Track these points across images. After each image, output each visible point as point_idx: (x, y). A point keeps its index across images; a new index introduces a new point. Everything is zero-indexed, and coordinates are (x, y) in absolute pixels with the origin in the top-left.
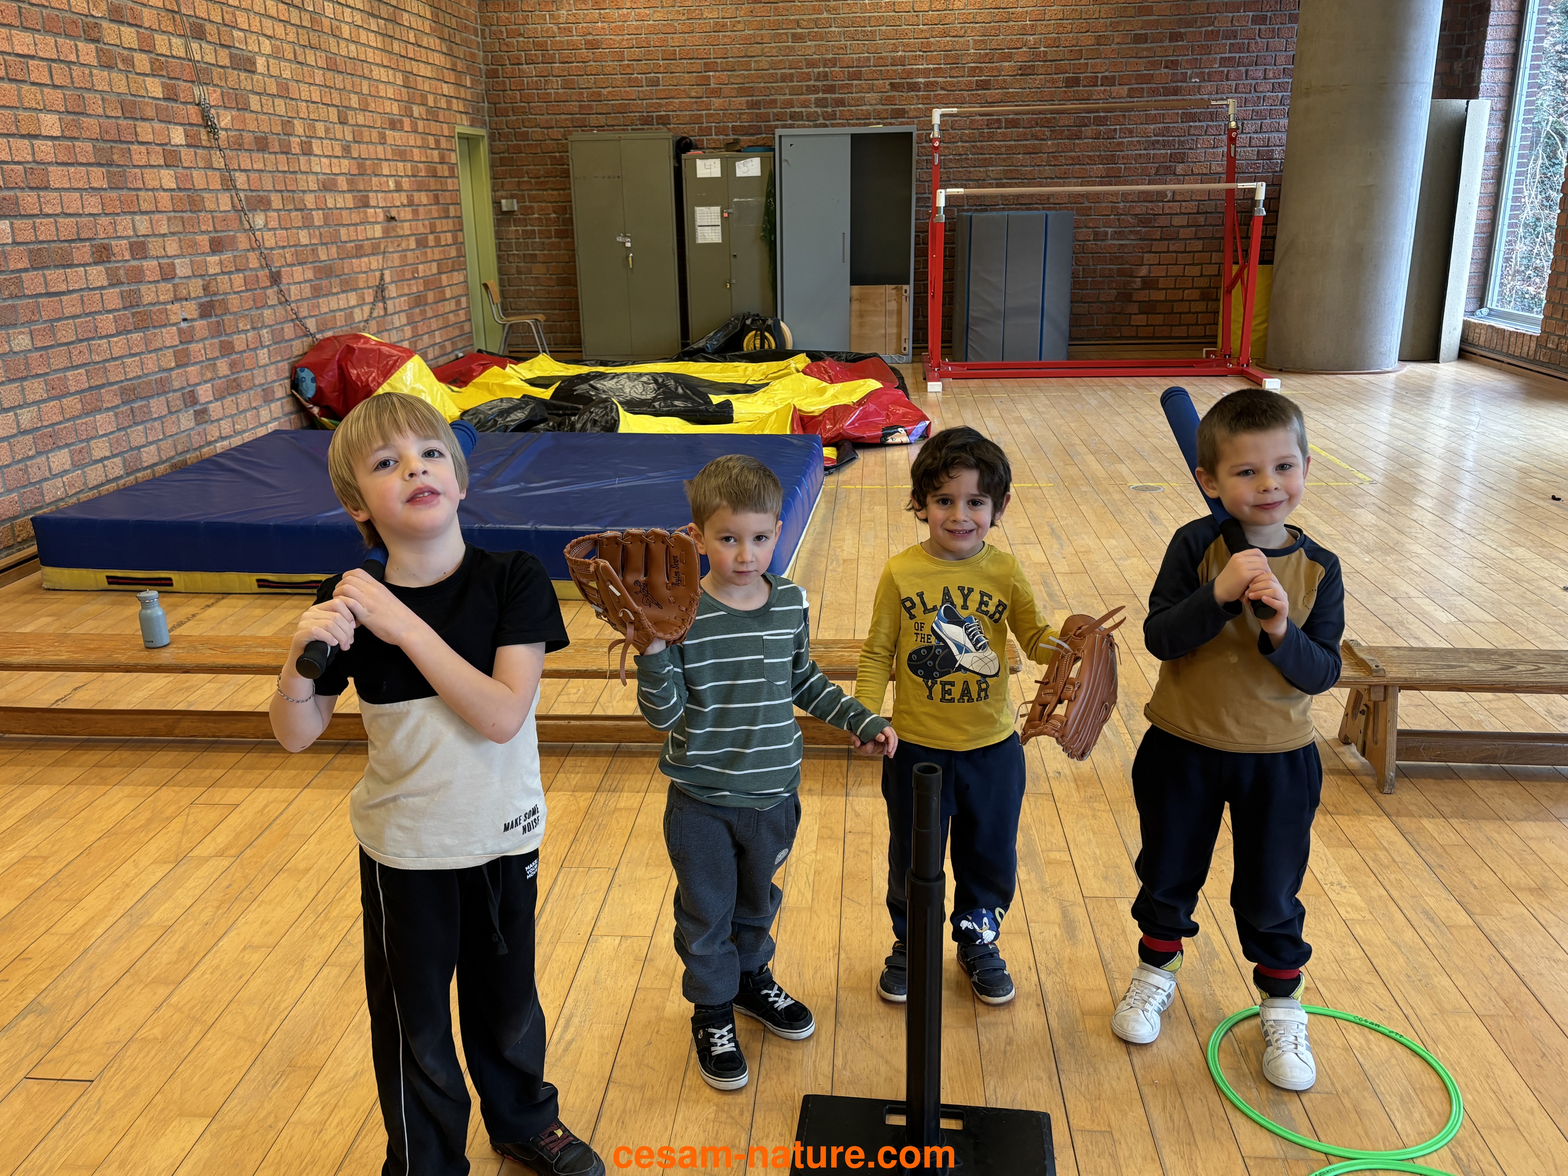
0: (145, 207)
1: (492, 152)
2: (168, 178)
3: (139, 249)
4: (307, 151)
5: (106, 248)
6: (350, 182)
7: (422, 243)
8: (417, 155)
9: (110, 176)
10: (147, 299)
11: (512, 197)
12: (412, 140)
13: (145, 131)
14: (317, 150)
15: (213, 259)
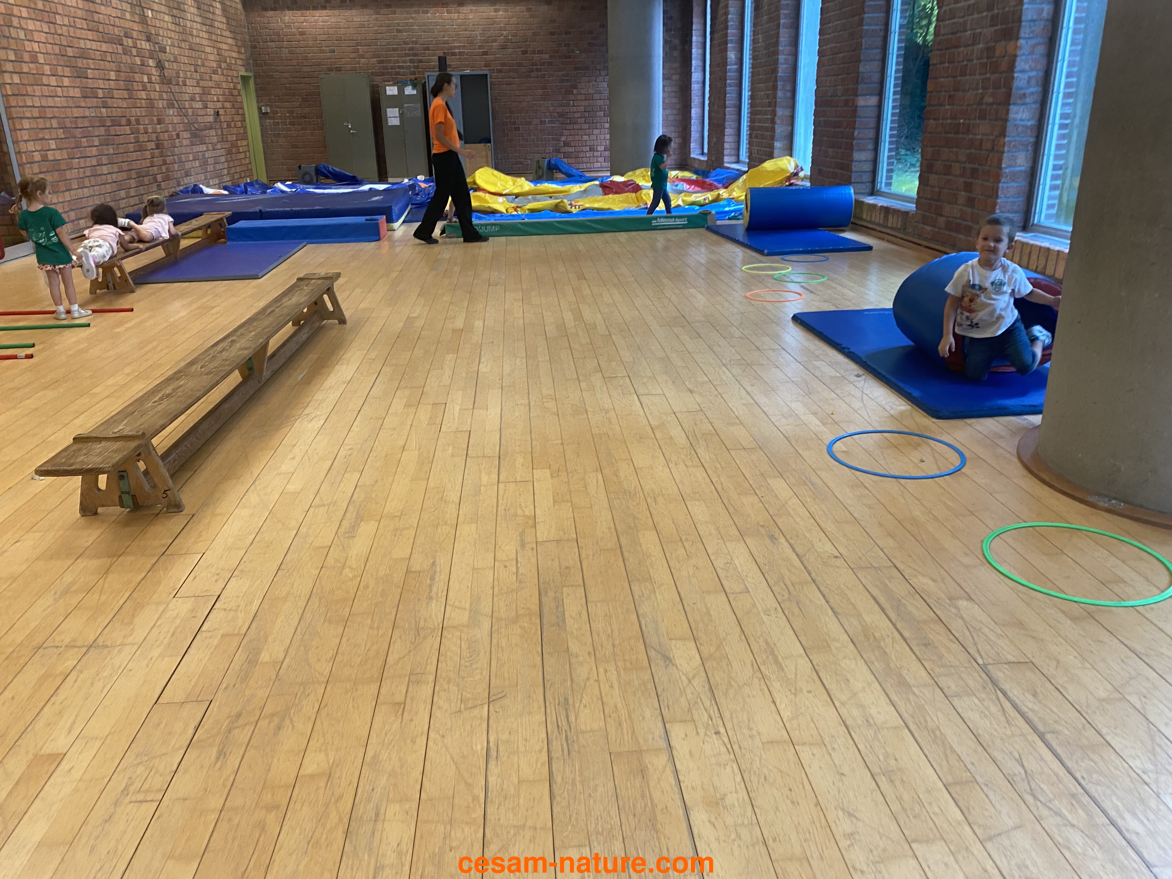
0: (139, 105)
1: (256, 84)
2: (143, 95)
3: (138, 122)
4: (185, 85)
5: (129, 120)
6: (200, 97)
7: (229, 126)
8: (224, 85)
9: (129, 94)
10: (141, 140)
11: (267, 105)
12: (223, 78)
13: (137, 77)
14: (188, 84)
15: (158, 126)
